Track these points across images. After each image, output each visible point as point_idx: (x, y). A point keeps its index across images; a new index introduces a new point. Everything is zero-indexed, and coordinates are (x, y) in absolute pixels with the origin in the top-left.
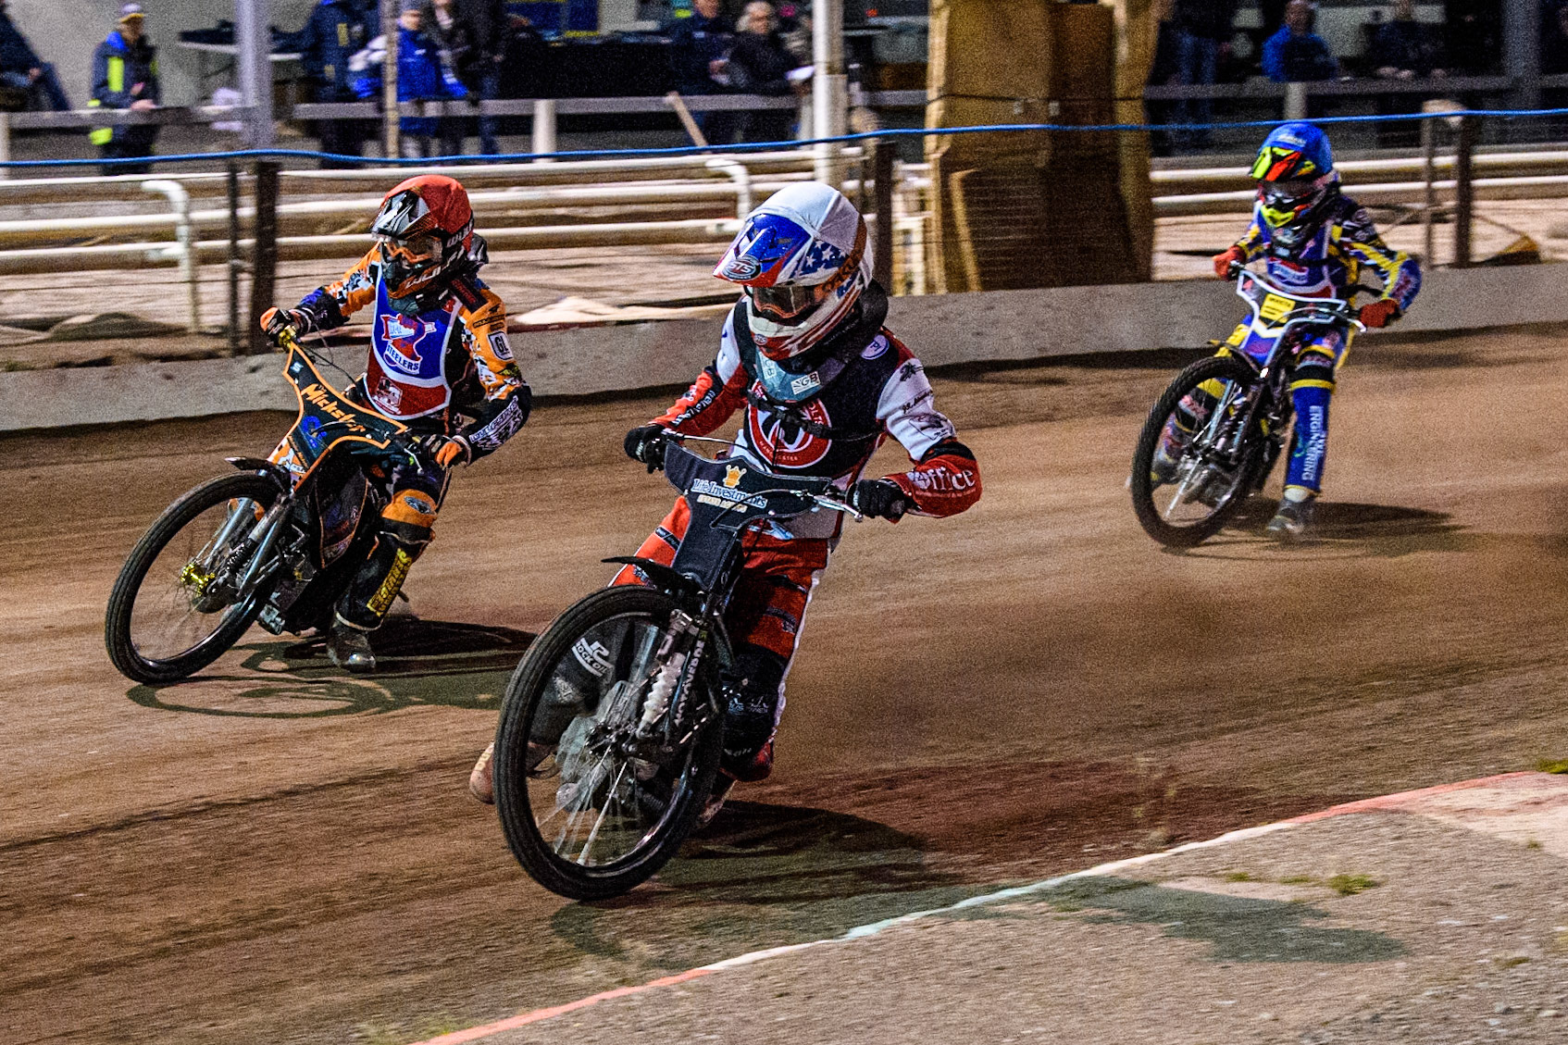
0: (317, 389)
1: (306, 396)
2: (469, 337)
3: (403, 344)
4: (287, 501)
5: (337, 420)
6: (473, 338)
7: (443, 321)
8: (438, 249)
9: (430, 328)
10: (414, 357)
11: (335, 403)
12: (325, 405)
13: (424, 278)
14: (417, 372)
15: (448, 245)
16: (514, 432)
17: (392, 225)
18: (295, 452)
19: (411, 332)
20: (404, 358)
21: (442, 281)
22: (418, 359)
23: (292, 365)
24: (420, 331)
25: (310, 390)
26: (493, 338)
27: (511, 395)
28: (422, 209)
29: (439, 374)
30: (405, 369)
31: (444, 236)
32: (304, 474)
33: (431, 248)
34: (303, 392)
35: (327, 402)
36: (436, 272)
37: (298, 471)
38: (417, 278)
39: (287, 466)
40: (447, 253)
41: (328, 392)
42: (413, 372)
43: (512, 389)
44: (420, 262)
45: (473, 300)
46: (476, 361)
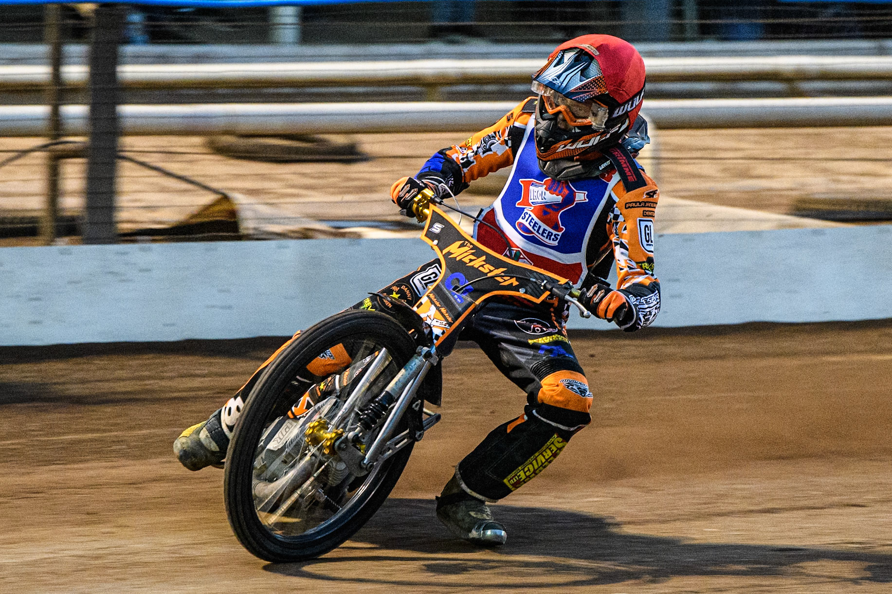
0: (461, 245)
1: (449, 251)
2: (618, 217)
3: (545, 212)
4: (428, 355)
5: (486, 275)
6: (622, 219)
7: (596, 192)
8: (603, 118)
9: (581, 197)
10: (556, 227)
11: (484, 258)
12: (471, 260)
13: (580, 146)
14: (556, 243)
15: (615, 115)
18: (438, 308)
19: (560, 199)
20: (544, 226)
22: (560, 229)
25: (453, 246)
26: (642, 224)
30: (543, 239)
32: (448, 330)
33: (596, 115)
34: (445, 249)
35: (473, 257)
36: (595, 140)
38: (573, 143)
40: (610, 123)
41: (475, 248)
42: (551, 243)
44: (579, 127)
45: (632, 178)
46: (616, 244)
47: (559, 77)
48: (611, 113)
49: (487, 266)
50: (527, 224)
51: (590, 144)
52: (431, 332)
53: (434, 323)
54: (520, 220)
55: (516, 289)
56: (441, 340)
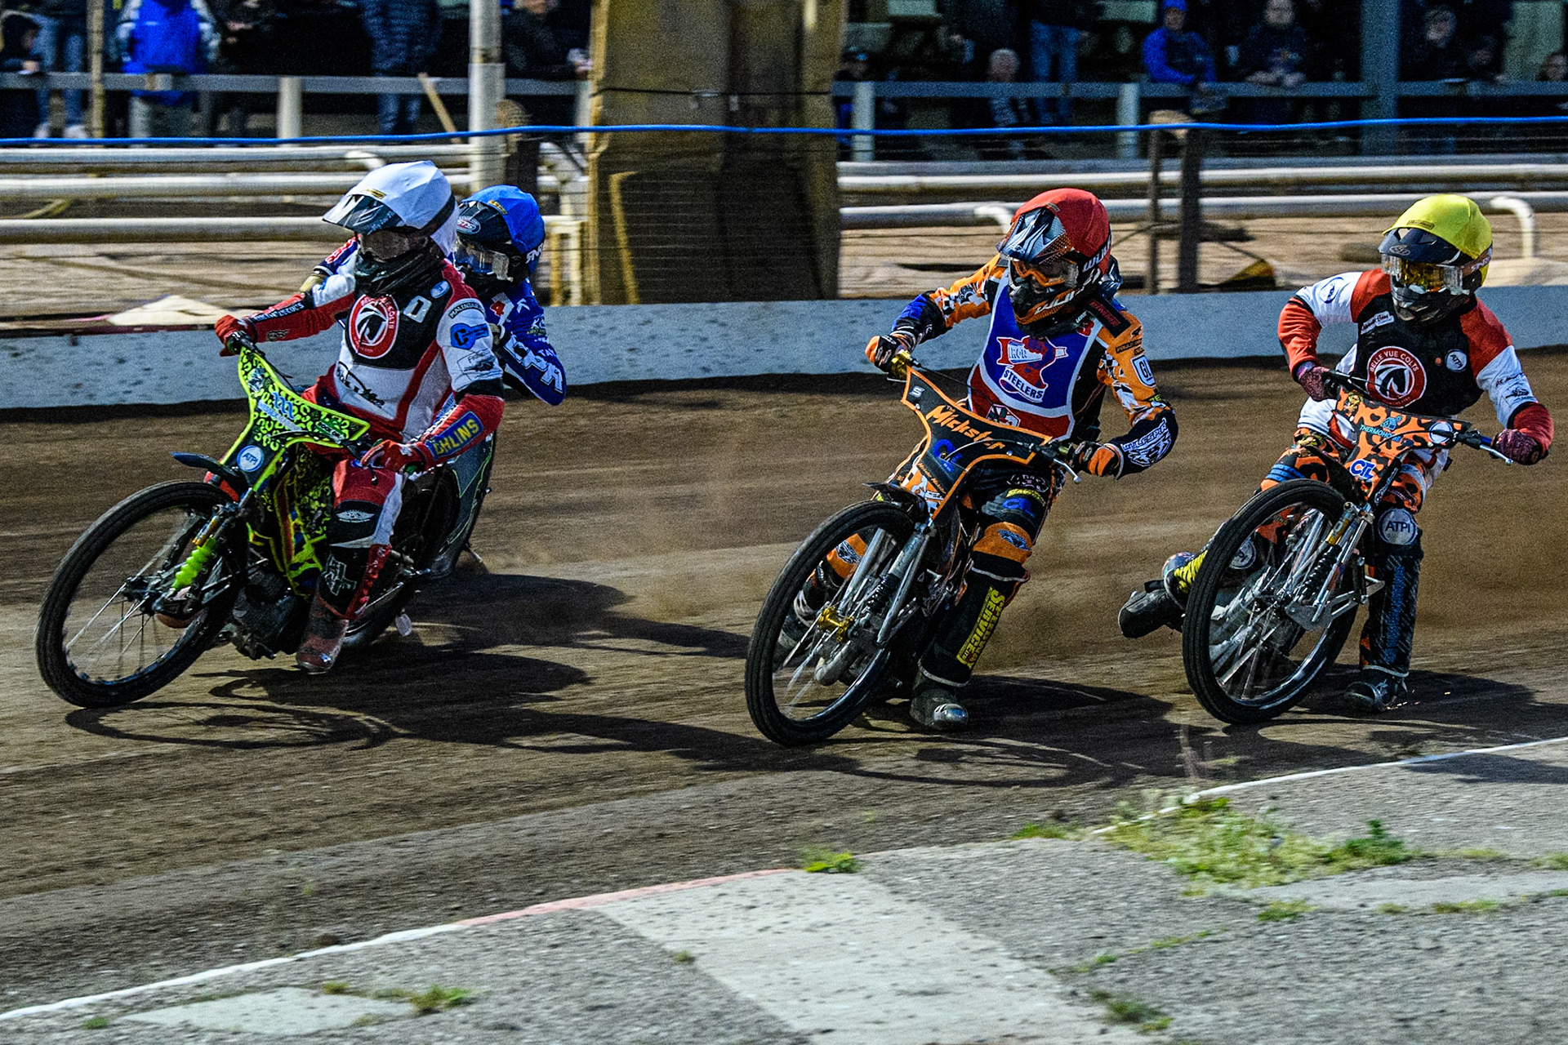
0: (944, 410)
1: (932, 419)
2: (1110, 362)
3: (1027, 370)
4: (927, 532)
5: (971, 440)
6: (1115, 364)
7: (1076, 345)
8: (1074, 274)
9: (1061, 352)
10: (1040, 385)
11: (968, 422)
12: (955, 426)
13: (1056, 304)
14: (1040, 400)
15: (1085, 270)
16: (1165, 454)
17: (1025, 246)
18: (929, 479)
19: (1040, 356)
20: (1027, 384)
21: (1078, 305)
22: (1044, 385)
23: (911, 390)
24: (1049, 355)
25: (936, 413)
26: (1137, 362)
27: (1159, 417)
28: (1057, 228)
29: (1064, 403)
30: (1027, 396)
31: (1081, 260)
32: (943, 501)
33: (1066, 273)
34: (928, 417)
35: (957, 422)
36: (1070, 296)
37: (933, 500)
38: (1049, 303)
39: (922, 494)
40: (1082, 277)
41: (957, 412)
42: (1035, 400)
43: (1160, 411)
44: (1052, 287)
45: (1115, 323)
46: (1117, 389)
48: (1081, 269)
49: (972, 431)
50: (1010, 382)
51: (1066, 300)
52: (926, 506)
53: (927, 495)
54: (1003, 378)
55: (1003, 452)
56: (936, 513)
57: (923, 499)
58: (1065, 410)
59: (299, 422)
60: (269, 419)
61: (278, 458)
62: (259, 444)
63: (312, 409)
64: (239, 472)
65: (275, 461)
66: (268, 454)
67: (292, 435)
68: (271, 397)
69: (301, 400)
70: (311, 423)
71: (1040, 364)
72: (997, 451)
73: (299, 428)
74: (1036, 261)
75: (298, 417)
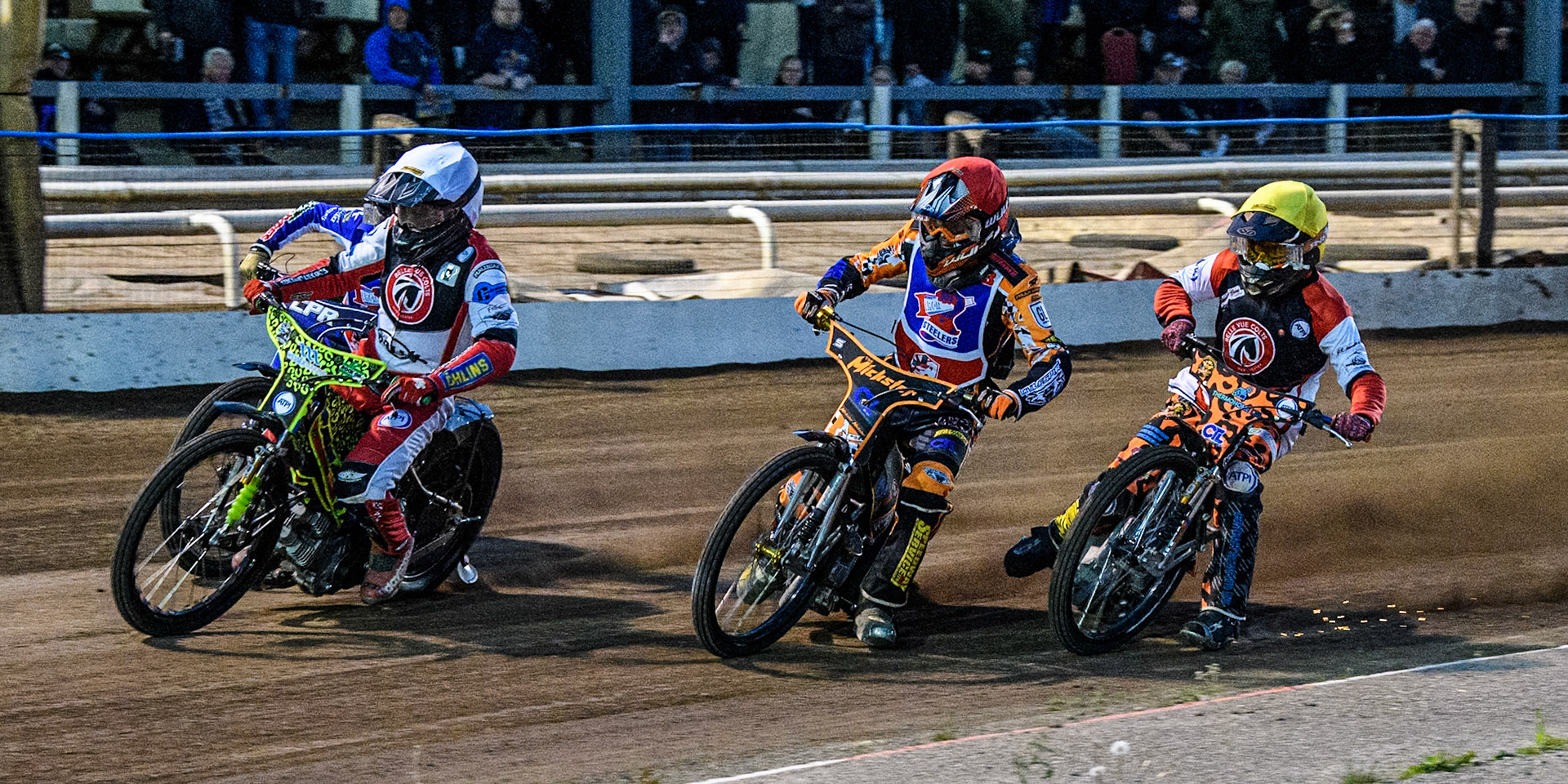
0: (863, 361)
1: (853, 368)
2: (1010, 309)
3: (941, 319)
4: (849, 469)
5: (886, 388)
6: (1015, 310)
7: (981, 294)
8: (977, 229)
9: (970, 302)
10: (953, 332)
11: (884, 372)
12: (873, 375)
13: (962, 257)
14: (956, 346)
15: (987, 227)
16: (1058, 393)
17: (934, 206)
19: (951, 306)
20: (942, 332)
21: (981, 258)
22: (957, 333)
23: (834, 341)
24: (960, 305)
25: (856, 363)
26: (1034, 308)
27: (1054, 358)
29: (976, 347)
30: (943, 343)
31: (983, 217)
33: (970, 229)
34: (849, 366)
35: (874, 372)
36: (974, 250)
37: (853, 441)
38: (956, 256)
39: (844, 436)
40: (985, 233)
41: (875, 362)
42: (951, 345)
43: (1055, 352)
44: (959, 242)
45: (1014, 274)
46: (1017, 332)
47: (931, 204)
48: (983, 225)
49: (887, 380)
50: (928, 332)
51: (971, 254)
54: (922, 329)
55: (915, 398)
56: (857, 453)
57: (845, 441)
58: (977, 354)
59: (324, 367)
60: (298, 367)
61: (308, 400)
62: (291, 390)
63: (335, 355)
64: (275, 416)
65: (306, 403)
66: (300, 399)
67: (320, 379)
68: (298, 347)
69: (325, 348)
70: (335, 367)
71: (951, 314)
72: (910, 398)
73: (325, 372)
74: (944, 218)
75: (323, 363)
